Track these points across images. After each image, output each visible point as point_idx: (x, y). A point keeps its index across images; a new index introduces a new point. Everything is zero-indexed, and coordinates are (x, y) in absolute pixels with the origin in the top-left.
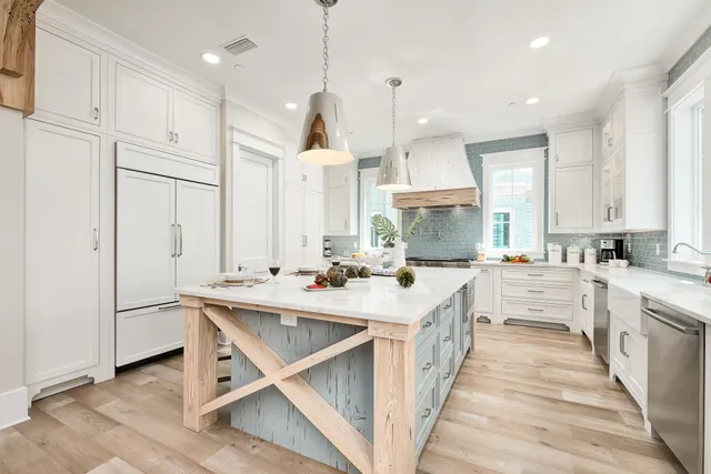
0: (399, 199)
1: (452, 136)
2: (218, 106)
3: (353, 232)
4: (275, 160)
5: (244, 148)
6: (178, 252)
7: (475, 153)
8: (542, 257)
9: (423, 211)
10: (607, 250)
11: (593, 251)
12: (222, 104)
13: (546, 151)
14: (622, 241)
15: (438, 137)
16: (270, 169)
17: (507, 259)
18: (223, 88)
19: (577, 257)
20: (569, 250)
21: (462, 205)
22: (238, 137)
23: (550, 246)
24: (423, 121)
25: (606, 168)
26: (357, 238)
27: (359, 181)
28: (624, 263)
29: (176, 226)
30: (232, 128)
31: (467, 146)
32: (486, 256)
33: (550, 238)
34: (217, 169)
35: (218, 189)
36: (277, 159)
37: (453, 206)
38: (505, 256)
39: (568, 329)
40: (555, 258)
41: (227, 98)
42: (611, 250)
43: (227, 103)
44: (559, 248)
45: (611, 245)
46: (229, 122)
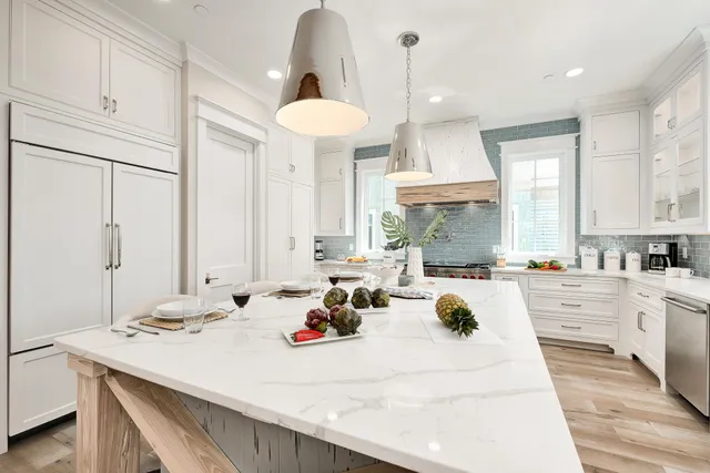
0: (404, 193)
1: (466, 120)
2: (178, 71)
3: (348, 232)
4: (254, 144)
5: (212, 126)
6: (115, 263)
7: (493, 140)
8: (574, 263)
9: (429, 209)
10: (658, 256)
11: (637, 256)
12: (184, 67)
13: (578, 138)
14: (675, 245)
15: (449, 121)
16: (249, 156)
17: (534, 265)
18: (182, 44)
19: (617, 263)
20: (606, 255)
21: (477, 202)
22: (204, 111)
23: (583, 250)
24: (436, 99)
25: (656, 157)
26: (353, 239)
27: (355, 173)
28: (686, 272)
29: (112, 226)
30: (196, 98)
31: (482, 133)
32: (507, 261)
33: (582, 240)
34: (176, 152)
35: (176, 179)
36: (258, 142)
37: (466, 202)
38: (531, 261)
39: (612, 351)
40: (590, 264)
41: (189, 58)
42: (663, 256)
43: (190, 65)
44: (595, 252)
45: (663, 250)
46: (191, 92)
